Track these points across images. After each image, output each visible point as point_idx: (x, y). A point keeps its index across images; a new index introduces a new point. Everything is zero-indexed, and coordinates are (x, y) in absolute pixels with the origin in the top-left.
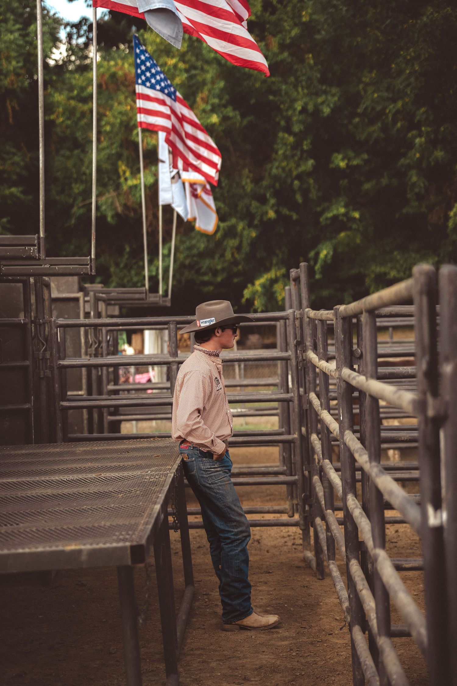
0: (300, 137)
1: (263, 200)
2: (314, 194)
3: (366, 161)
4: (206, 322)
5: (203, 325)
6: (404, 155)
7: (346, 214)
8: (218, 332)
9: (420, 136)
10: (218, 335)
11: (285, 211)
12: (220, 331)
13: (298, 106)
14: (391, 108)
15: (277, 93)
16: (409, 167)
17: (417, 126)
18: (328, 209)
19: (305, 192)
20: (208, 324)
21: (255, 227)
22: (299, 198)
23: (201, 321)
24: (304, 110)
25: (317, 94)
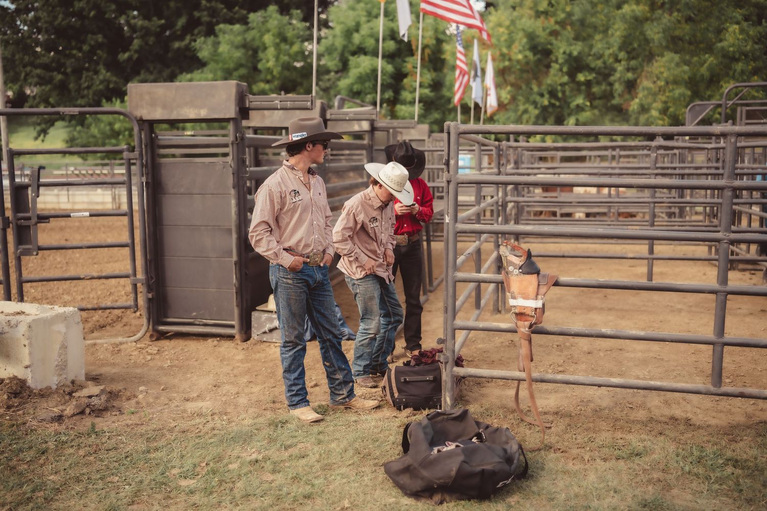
0: (562, 65)
1: (542, 95)
2: (568, 93)
3: (594, 78)
4: (298, 136)
5: (295, 139)
6: (613, 75)
7: (583, 104)
8: (309, 147)
9: (620, 66)
10: (309, 149)
11: (553, 101)
12: (311, 146)
13: (561, 51)
14: (607, 52)
15: (551, 44)
16: (615, 81)
17: (619, 61)
18: (574, 101)
19: (564, 92)
20: (299, 138)
21: (538, 109)
22: (560, 95)
23: (294, 135)
24: (564, 53)
25: (571, 45)
